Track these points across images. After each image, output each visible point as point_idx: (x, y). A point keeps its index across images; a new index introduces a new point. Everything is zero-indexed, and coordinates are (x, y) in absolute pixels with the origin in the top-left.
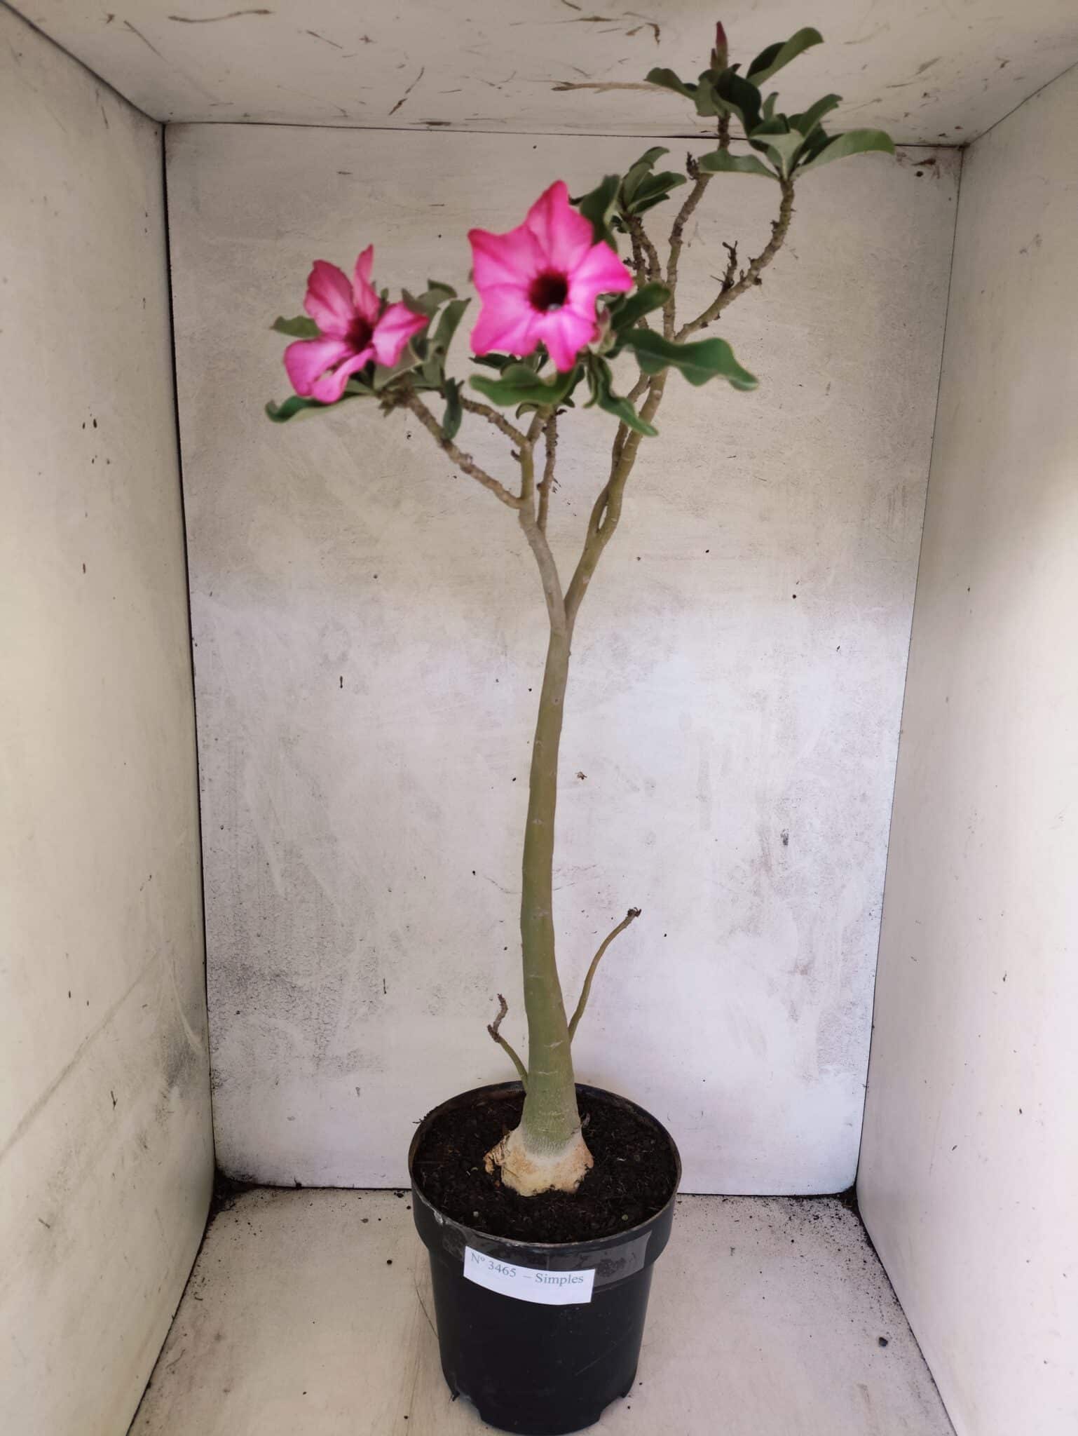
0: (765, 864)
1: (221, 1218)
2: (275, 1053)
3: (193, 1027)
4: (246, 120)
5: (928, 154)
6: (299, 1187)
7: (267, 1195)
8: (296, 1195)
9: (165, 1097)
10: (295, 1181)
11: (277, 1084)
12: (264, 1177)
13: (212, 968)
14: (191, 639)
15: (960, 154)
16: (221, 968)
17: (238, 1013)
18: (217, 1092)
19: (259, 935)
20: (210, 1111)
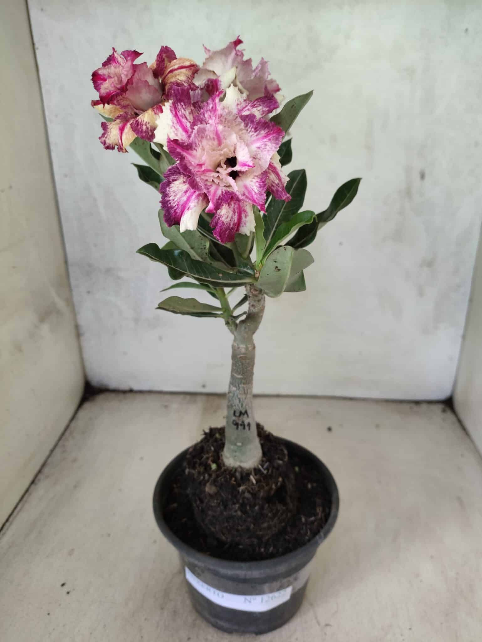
0: (408, 193)
1: (87, 405)
2: (112, 316)
3: (59, 296)
6: (131, 391)
7: (113, 395)
8: (129, 395)
9: (37, 327)
10: (130, 388)
11: (115, 334)
12: (113, 385)
13: (71, 266)
14: (33, 44)
16: (75, 266)
17: (89, 292)
18: (82, 338)
19: (95, 245)
20: (78, 348)
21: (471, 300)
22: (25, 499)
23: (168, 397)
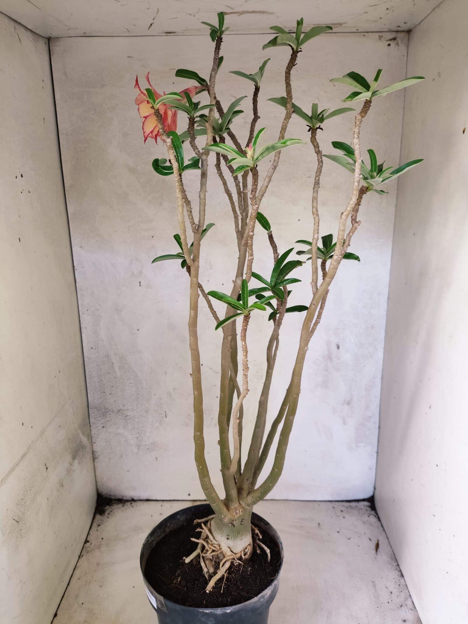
0: (329, 357)
2: (120, 444)
3: (83, 434)
4: (85, 35)
5: (393, 35)
6: (132, 500)
8: (131, 504)
9: (71, 464)
11: (122, 456)
12: (118, 496)
13: (91, 408)
14: (74, 267)
15: (407, 35)
16: (95, 409)
17: (103, 427)
18: (96, 461)
19: (110, 394)
20: (93, 469)
21: (379, 427)
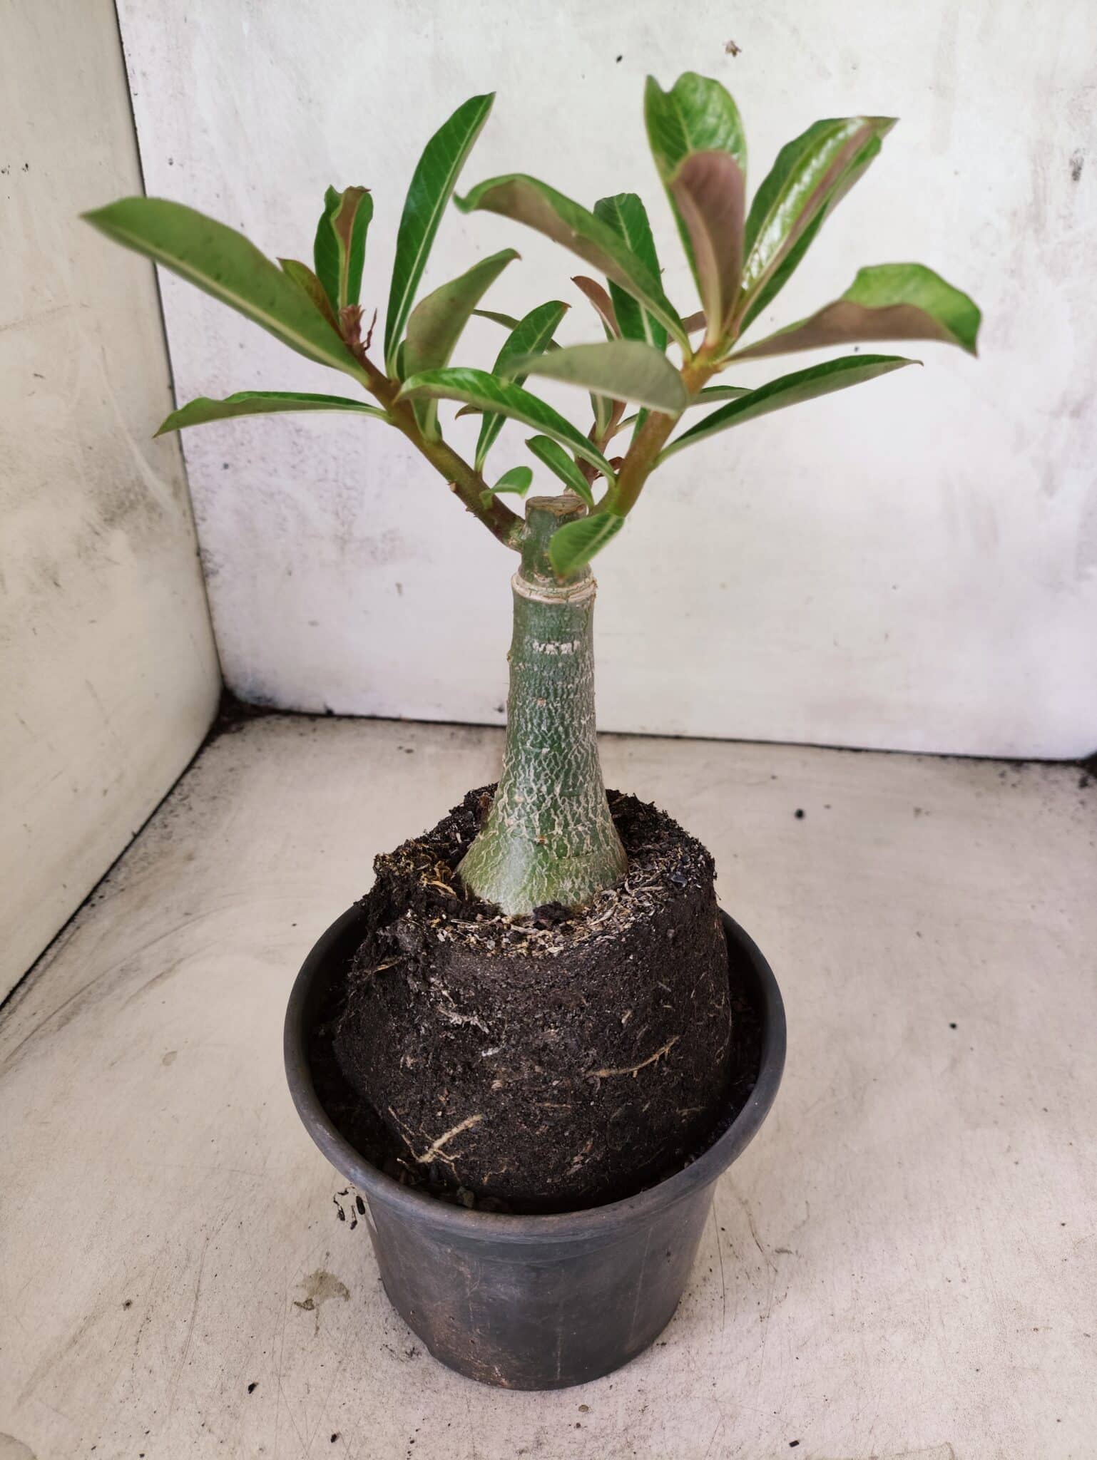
0: (1035, 217)
1: (224, 740)
2: (284, 530)
3: (155, 468)
6: (329, 714)
7: (286, 721)
8: (325, 723)
9: (97, 534)
10: (325, 707)
11: (290, 574)
12: (286, 700)
17: (226, 466)
18: (213, 581)
20: (203, 605)
22: (66, 936)
23: (414, 730)
